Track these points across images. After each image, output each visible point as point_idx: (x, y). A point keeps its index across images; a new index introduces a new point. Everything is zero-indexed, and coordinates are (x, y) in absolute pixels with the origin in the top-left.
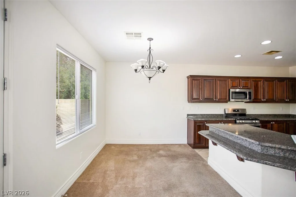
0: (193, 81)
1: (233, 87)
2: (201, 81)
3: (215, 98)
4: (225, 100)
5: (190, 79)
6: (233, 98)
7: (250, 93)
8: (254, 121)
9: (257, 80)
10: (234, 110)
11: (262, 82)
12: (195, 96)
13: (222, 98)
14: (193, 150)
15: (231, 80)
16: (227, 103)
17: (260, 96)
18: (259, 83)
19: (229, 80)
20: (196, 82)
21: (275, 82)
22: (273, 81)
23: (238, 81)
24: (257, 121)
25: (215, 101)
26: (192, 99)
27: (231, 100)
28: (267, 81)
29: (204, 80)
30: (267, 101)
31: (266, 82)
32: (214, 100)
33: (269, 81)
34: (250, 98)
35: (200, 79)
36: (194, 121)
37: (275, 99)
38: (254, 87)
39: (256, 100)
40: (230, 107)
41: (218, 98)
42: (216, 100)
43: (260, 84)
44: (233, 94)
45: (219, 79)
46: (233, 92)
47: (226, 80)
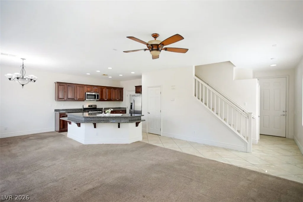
0: (60, 86)
1: (88, 91)
2: (65, 86)
4: (83, 100)
5: (57, 84)
6: (88, 98)
7: (98, 95)
8: (99, 112)
9: (102, 88)
10: (89, 106)
11: (105, 89)
12: (60, 97)
13: (81, 98)
14: (59, 133)
15: (87, 87)
17: (104, 97)
18: (104, 89)
20: (62, 87)
22: (111, 89)
23: (91, 88)
24: (100, 112)
25: (75, 100)
26: (59, 99)
27: (86, 99)
28: (107, 89)
29: (68, 86)
30: (108, 100)
31: (107, 90)
33: (109, 89)
34: (98, 98)
36: (60, 113)
37: (112, 99)
38: (101, 92)
39: (102, 100)
40: (86, 104)
41: (78, 98)
43: (104, 90)
44: (88, 96)
45: (79, 85)
46: (87, 95)
47: (83, 87)
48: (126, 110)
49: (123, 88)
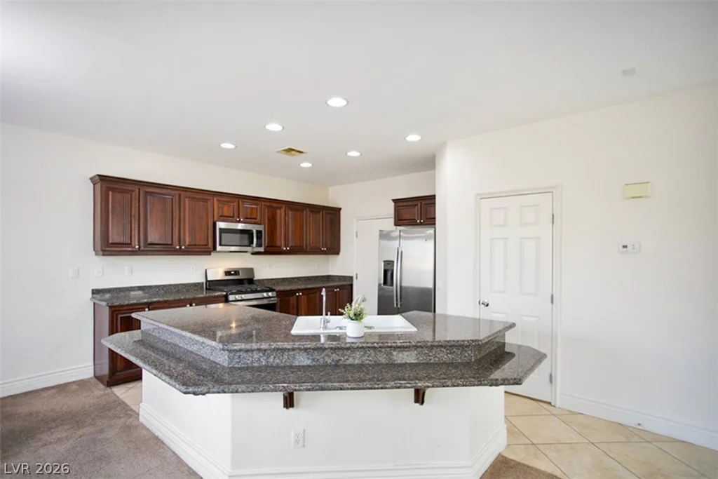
0: (110, 193)
1: (224, 218)
2: (135, 194)
3: (177, 243)
4: (205, 248)
5: (98, 186)
6: (223, 243)
7: (259, 233)
8: (265, 294)
9: (274, 205)
10: (228, 273)
11: (283, 210)
12: (114, 237)
13: (198, 243)
14: (108, 390)
15: (218, 201)
16: (210, 254)
17: (280, 241)
18: (278, 211)
19: (215, 199)
20: (119, 196)
21: (305, 212)
22: (302, 211)
23: (236, 204)
24: (270, 294)
25: (177, 250)
26: (108, 246)
27: (219, 248)
28: (291, 209)
29: (146, 193)
30: (294, 251)
31: (290, 212)
32: (175, 248)
33: (297, 210)
34: (259, 245)
35: (133, 191)
36: (110, 307)
37: (304, 247)
38: (269, 219)
39: (272, 250)
40: (216, 267)
41: (187, 243)
42: (180, 248)
43: (280, 214)
44: (223, 235)
45: (188, 194)
46: (222, 231)
47: (206, 200)
48: (352, 285)
49: (340, 209)
